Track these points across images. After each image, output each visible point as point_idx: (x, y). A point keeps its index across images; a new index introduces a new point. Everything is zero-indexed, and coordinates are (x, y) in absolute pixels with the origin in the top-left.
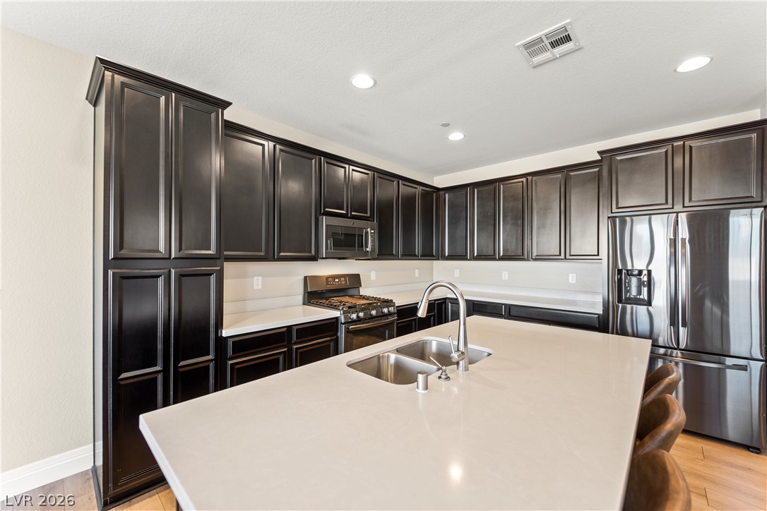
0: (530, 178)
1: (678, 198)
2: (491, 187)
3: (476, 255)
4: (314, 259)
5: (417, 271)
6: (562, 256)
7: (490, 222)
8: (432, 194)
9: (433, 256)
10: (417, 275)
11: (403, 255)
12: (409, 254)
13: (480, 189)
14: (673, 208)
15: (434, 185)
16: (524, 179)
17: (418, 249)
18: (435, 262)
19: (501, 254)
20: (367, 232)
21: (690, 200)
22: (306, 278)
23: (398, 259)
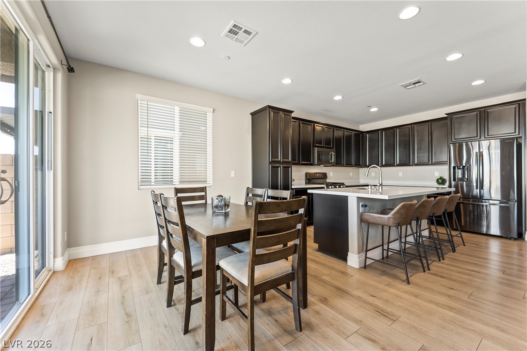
0: (413, 125)
1: (483, 134)
2: (392, 131)
3: (384, 164)
4: (312, 165)
5: (351, 173)
6: (430, 163)
7: (391, 148)
8: (360, 135)
9: (360, 165)
10: (351, 175)
11: (346, 165)
12: (349, 165)
13: (387, 131)
14: (480, 138)
15: (360, 130)
16: (410, 126)
17: (353, 162)
18: (360, 169)
19: (398, 163)
20: (331, 154)
21: (488, 135)
22: (306, 173)
23: (344, 166)
